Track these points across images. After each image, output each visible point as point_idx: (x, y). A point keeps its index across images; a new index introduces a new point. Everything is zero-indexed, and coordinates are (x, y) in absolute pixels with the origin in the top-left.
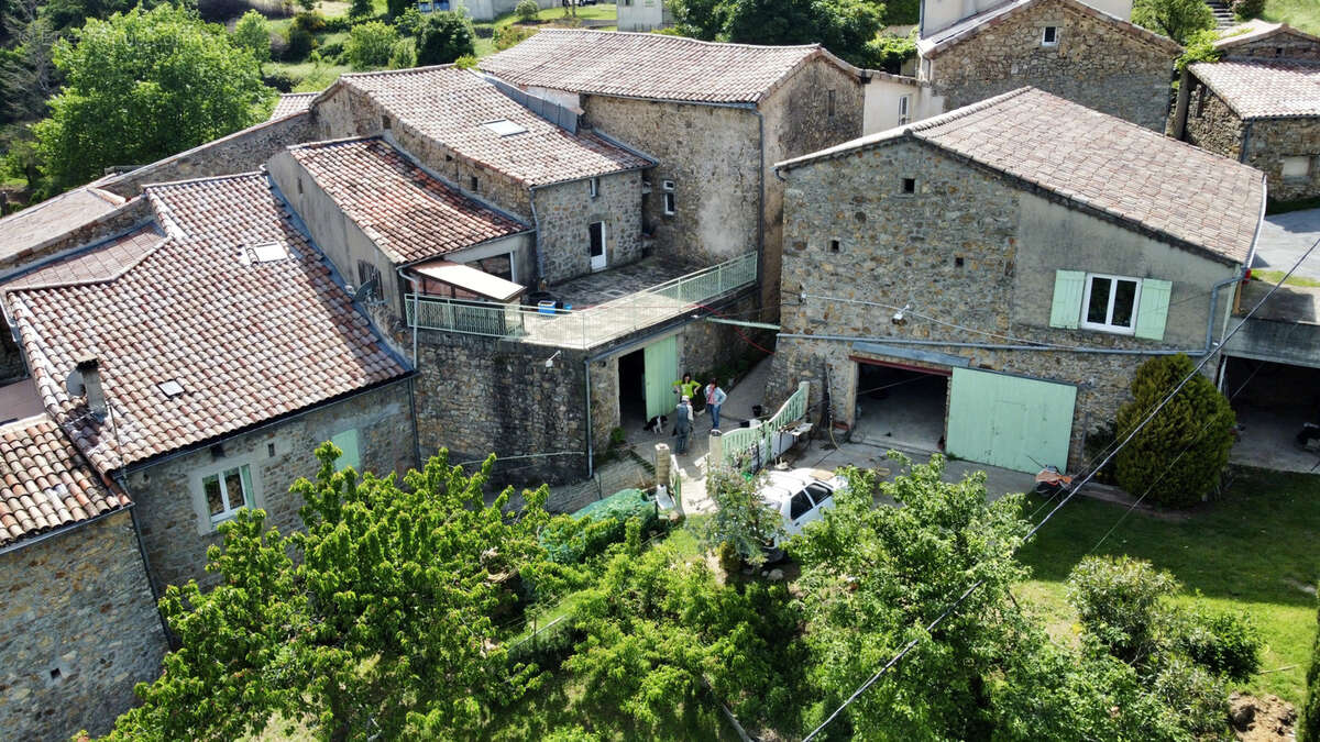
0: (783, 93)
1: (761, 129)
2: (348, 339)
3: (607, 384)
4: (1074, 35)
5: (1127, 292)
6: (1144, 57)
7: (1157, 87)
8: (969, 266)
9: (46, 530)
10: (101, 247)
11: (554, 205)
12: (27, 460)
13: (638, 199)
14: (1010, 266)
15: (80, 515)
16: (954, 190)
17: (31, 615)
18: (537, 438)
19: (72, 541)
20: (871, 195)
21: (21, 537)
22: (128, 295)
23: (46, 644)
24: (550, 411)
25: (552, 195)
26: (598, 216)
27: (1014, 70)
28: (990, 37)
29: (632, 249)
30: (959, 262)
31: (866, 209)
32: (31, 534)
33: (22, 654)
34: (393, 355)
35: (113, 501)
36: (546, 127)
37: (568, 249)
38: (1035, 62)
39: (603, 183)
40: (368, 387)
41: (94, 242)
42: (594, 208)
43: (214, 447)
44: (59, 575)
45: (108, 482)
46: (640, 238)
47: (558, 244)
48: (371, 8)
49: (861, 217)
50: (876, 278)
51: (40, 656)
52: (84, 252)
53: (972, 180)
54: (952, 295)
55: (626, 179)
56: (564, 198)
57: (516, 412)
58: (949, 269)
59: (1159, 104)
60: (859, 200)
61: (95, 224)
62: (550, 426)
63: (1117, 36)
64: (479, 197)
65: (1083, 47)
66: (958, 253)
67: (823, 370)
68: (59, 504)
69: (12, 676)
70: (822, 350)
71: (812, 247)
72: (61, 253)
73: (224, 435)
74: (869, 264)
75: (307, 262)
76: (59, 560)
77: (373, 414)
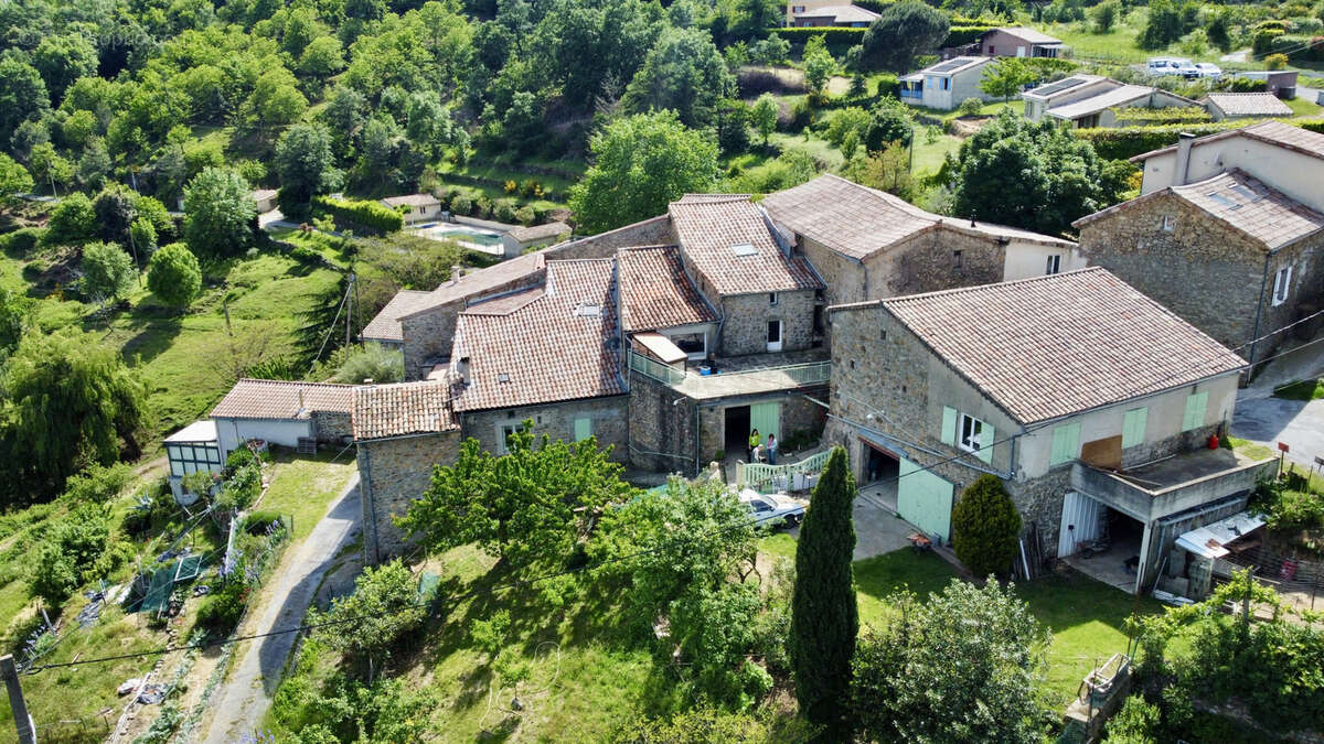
0: (896, 253)
1: (866, 277)
2: (603, 367)
3: (717, 423)
4: (1186, 225)
5: (978, 425)
6: (1241, 249)
7: (1251, 275)
8: (909, 392)
9: (422, 432)
10: (519, 293)
11: (738, 308)
12: (430, 399)
13: (810, 308)
14: (926, 398)
15: (438, 429)
16: (903, 343)
17: (412, 471)
18: (676, 447)
19: (434, 441)
20: (868, 336)
21: (411, 433)
22: (510, 324)
23: (417, 485)
24: (682, 431)
25: (738, 301)
26: (775, 317)
27: (1140, 246)
28: (1122, 218)
29: (803, 340)
30: (904, 389)
31: (866, 344)
32: (416, 432)
33: (406, 487)
34: (620, 382)
35: (453, 426)
36: (774, 250)
37: (748, 335)
38: (1155, 242)
39: (781, 296)
40: (597, 397)
41: (518, 289)
42: (772, 312)
43: (511, 411)
44: (426, 455)
45: (455, 417)
46: (812, 334)
47: (740, 331)
48: (865, 91)
49: (864, 349)
50: (870, 389)
51: (413, 490)
52: (511, 294)
53: (909, 340)
54: (901, 409)
55: (801, 295)
56: (748, 303)
57: (669, 429)
58: (900, 392)
59: (1252, 290)
60: (863, 338)
61: (519, 280)
62: (682, 441)
63: (1219, 230)
64: (703, 294)
65: (1193, 235)
66: (904, 383)
67: (846, 442)
68: (432, 422)
69: (401, 496)
70: (845, 429)
71: (843, 363)
72: (501, 293)
73: (518, 406)
74: (867, 380)
75: (605, 319)
76: (426, 448)
77: (603, 413)
